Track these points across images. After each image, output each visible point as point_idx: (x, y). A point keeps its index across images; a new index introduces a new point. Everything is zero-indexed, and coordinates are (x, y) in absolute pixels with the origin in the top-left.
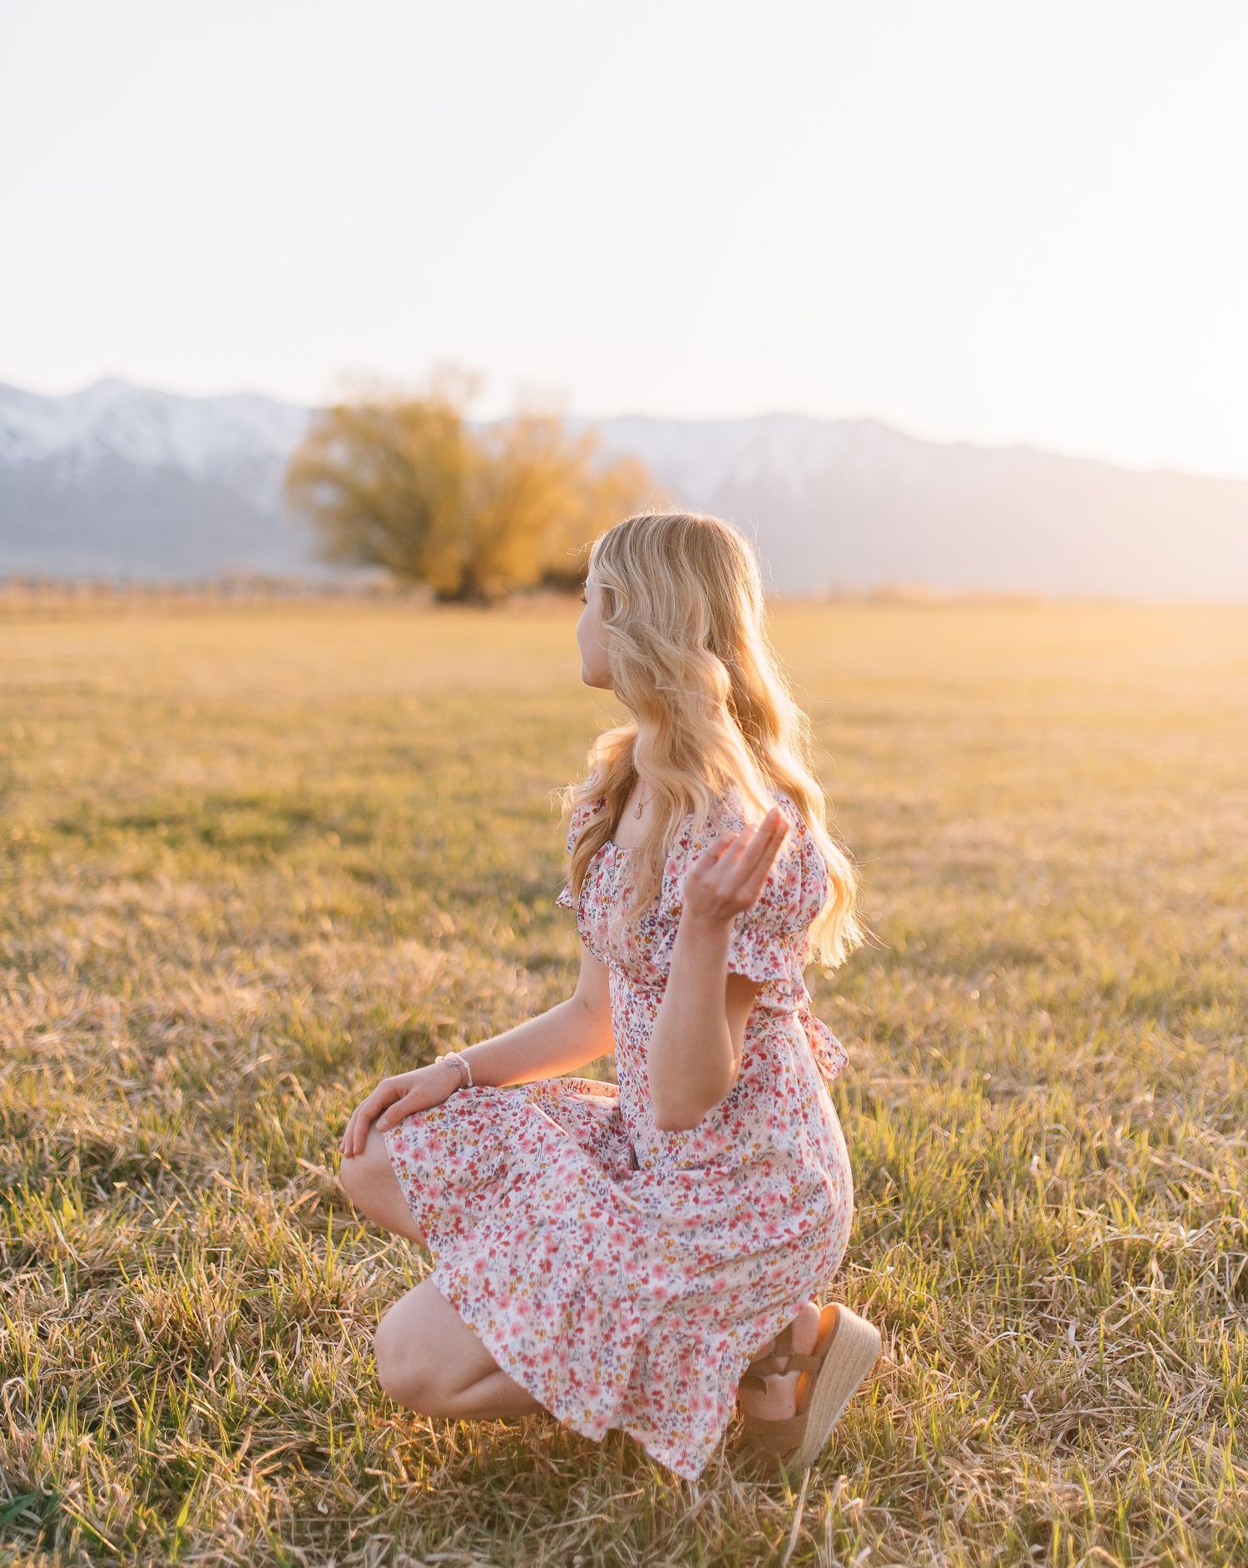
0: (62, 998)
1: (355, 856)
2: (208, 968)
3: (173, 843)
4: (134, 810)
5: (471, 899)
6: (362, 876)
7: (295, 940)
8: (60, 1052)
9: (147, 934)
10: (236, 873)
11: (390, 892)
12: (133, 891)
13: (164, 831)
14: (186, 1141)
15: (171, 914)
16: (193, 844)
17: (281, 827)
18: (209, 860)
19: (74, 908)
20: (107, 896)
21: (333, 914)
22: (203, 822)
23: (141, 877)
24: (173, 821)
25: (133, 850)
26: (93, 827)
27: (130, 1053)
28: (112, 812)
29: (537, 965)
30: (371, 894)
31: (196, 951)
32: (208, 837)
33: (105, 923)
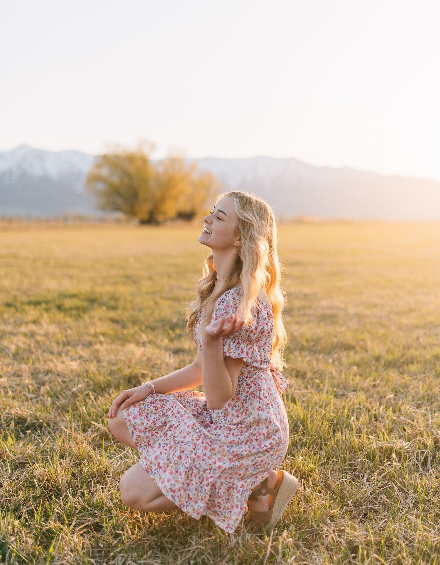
0: (7, 365)
1: (112, 314)
2: (59, 354)
3: (47, 310)
4: (33, 299)
5: (153, 329)
6: (114, 321)
7: (90, 344)
8: (7, 385)
9: (38, 342)
10: (69, 320)
11: (124, 327)
12: (32, 327)
13: (44, 306)
14: (52, 416)
15: (46, 335)
16: (54, 310)
17: (85, 304)
18: (59, 316)
19: (11, 333)
20: (23, 329)
21: (104, 335)
22: (58, 302)
23: (35, 322)
24: (47, 302)
25: (33, 313)
26: (18, 305)
27: (32, 385)
28: (25, 299)
29: (176, 352)
30: (117, 327)
31: (55, 348)
32: (59, 308)
33: (23, 339)
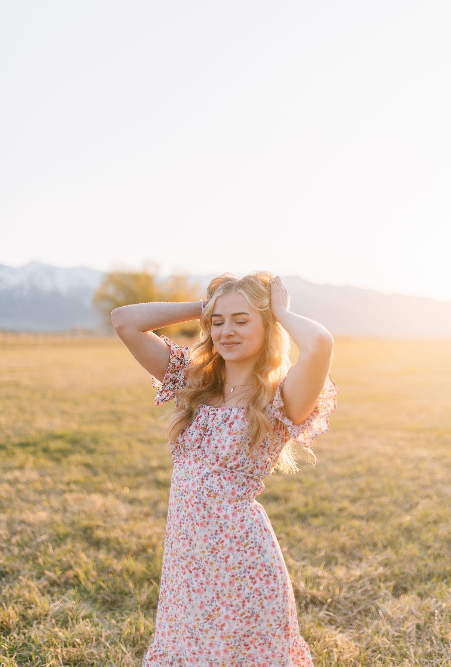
1: (88, 459)
2: (34, 503)
3: (34, 453)
4: (23, 440)
5: (118, 475)
6: (88, 466)
7: (63, 492)
9: (18, 491)
10: (51, 464)
11: (96, 474)
12: (17, 474)
13: (31, 449)
14: (17, 564)
15: (27, 483)
16: (40, 453)
17: (68, 446)
18: (43, 461)
20: (9, 476)
21: (76, 482)
22: (44, 445)
23: (21, 468)
24: (35, 444)
25: (21, 456)
26: (9, 447)
27: (6, 535)
28: (16, 440)
29: (132, 501)
30: (89, 473)
31: (33, 497)
32: (46, 450)
33: (6, 486)
